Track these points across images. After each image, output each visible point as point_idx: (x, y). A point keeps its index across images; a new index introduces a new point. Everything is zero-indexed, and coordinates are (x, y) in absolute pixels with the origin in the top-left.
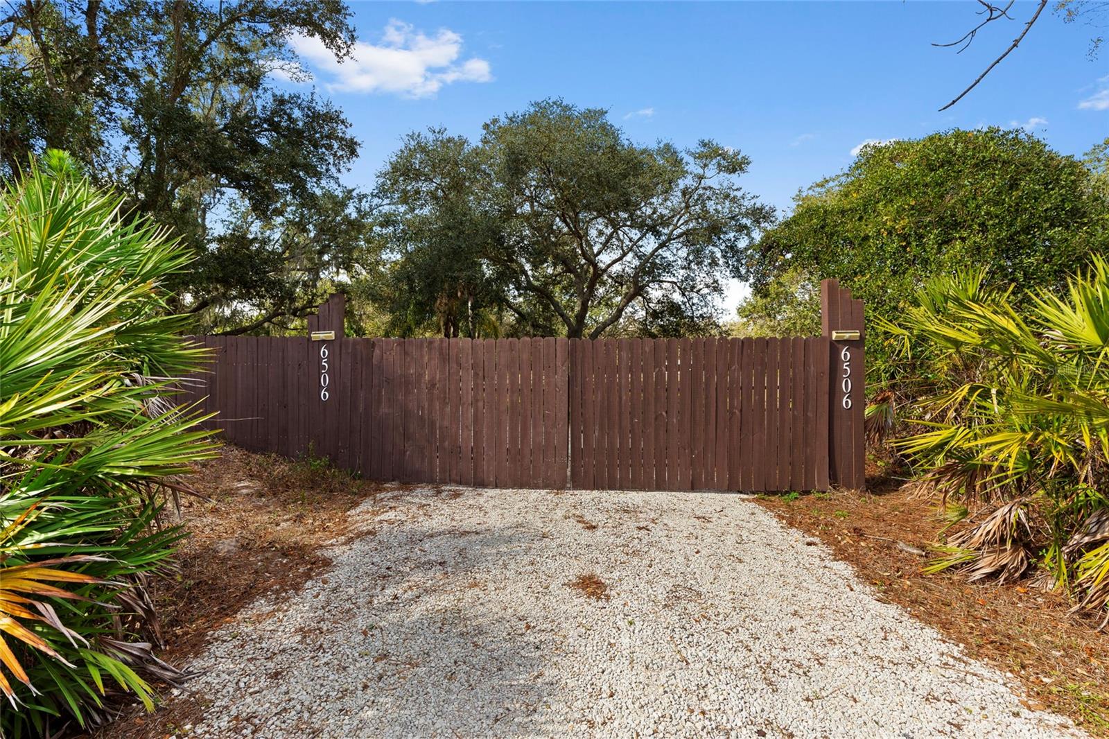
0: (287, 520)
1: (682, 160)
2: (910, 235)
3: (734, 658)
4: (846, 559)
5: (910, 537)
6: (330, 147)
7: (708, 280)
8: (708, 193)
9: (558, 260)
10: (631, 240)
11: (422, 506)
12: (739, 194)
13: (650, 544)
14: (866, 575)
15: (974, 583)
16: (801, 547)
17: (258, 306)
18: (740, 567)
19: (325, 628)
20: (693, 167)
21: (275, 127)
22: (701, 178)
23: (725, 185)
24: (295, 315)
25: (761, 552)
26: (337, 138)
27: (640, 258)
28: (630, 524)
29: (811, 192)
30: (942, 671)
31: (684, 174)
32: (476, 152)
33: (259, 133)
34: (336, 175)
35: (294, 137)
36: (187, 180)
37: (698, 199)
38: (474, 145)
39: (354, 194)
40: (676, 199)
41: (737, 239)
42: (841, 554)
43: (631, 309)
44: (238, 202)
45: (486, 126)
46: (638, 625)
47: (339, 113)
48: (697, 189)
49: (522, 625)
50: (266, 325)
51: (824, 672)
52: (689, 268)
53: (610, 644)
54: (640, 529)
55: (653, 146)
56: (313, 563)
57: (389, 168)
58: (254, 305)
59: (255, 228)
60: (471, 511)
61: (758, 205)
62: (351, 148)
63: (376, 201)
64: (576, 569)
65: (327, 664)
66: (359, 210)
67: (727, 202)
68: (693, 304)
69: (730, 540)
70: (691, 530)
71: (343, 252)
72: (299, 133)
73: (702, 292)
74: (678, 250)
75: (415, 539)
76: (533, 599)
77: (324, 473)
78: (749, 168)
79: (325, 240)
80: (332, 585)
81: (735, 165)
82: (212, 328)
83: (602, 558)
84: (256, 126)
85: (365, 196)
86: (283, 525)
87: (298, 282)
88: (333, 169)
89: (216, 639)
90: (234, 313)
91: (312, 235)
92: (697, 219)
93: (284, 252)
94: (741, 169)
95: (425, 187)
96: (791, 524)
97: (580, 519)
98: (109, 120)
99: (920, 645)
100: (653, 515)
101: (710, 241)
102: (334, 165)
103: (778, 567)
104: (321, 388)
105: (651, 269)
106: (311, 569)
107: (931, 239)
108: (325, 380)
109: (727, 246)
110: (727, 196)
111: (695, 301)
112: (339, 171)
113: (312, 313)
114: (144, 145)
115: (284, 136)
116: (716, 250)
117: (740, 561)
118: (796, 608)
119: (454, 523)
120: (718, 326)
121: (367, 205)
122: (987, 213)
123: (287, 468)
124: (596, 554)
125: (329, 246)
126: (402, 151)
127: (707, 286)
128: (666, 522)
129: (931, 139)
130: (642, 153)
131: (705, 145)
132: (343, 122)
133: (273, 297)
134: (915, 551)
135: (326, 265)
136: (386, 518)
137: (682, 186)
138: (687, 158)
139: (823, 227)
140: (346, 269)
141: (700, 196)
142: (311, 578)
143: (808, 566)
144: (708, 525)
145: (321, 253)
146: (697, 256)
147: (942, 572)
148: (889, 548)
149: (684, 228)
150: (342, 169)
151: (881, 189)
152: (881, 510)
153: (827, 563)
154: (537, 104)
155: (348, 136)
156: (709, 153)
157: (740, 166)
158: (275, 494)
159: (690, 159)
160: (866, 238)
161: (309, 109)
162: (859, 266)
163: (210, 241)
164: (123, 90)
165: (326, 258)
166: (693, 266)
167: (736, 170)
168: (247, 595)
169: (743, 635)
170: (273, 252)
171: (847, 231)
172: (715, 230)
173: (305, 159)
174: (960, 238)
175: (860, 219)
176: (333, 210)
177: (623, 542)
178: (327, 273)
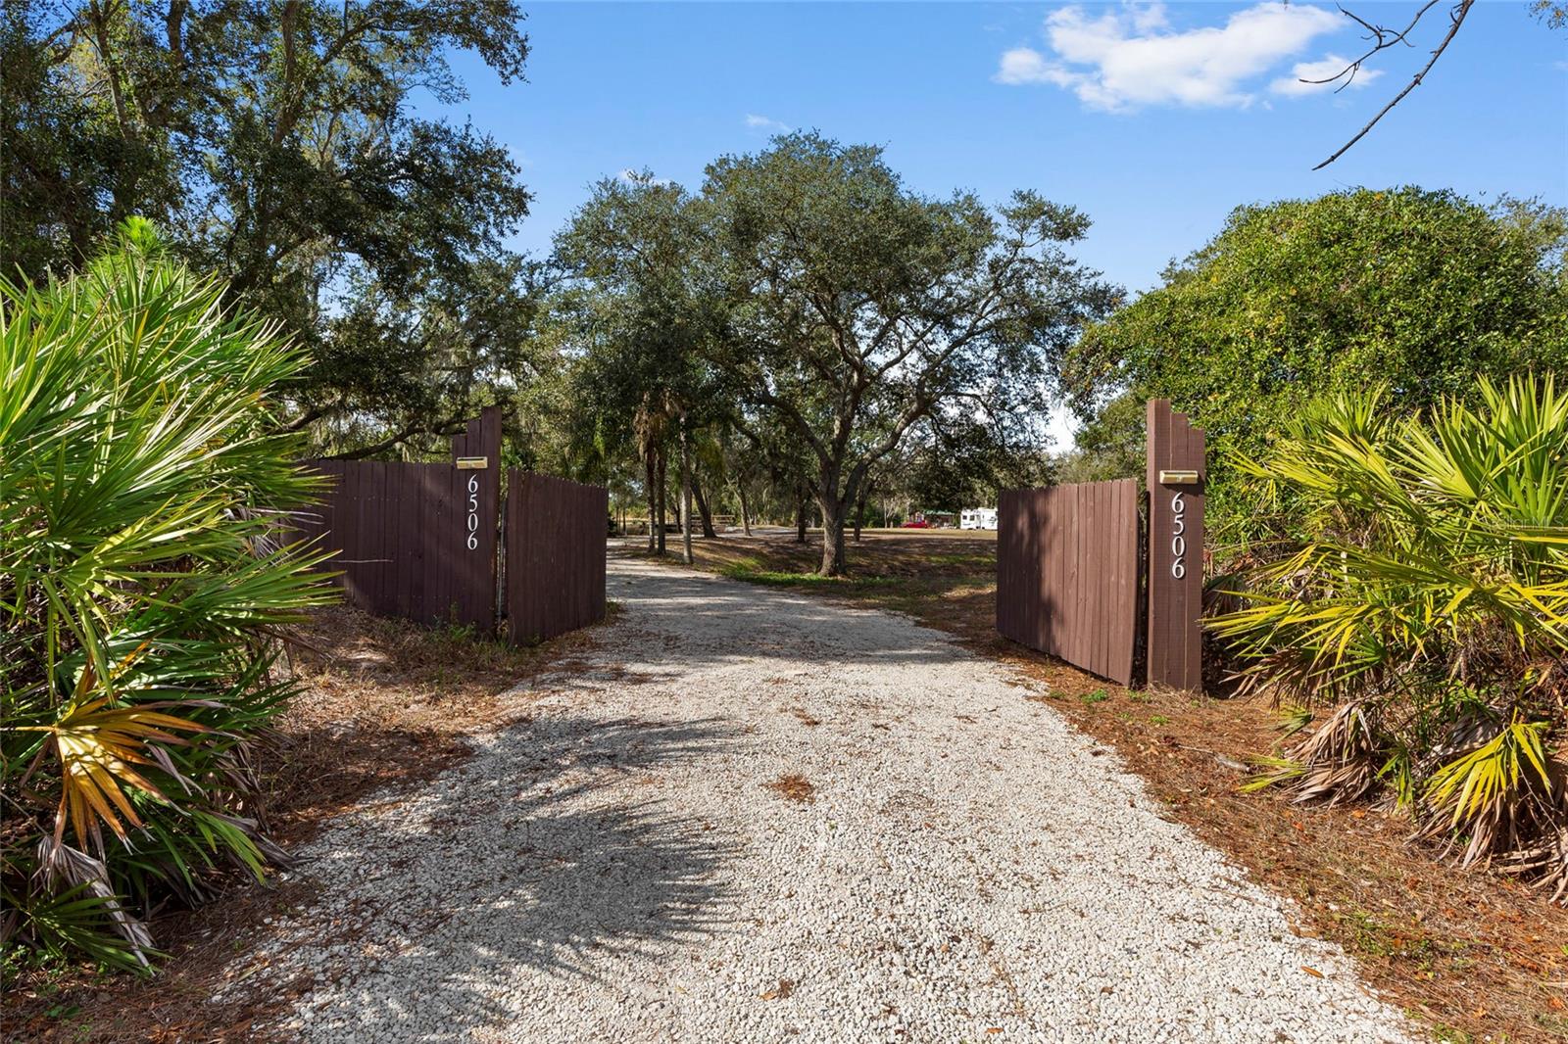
0: (419, 702)
1: (990, 219)
2: (1287, 338)
3: (950, 868)
4: (1140, 772)
5: (1238, 750)
6: (490, 201)
7: (1026, 392)
8: (1027, 267)
9: (811, 361)
10: (916, 334)
11: (593, 690)
12: (1073, 270)
13: (886, 744)
14: (1159, 791)
15: (1298, 804)
16: (1087, 755)
17: (387, 419)
18: (995, 775)
19: (460, 820)
20: (1005, 230)
21: (415, 173)
22: (1017, 245)
23: (1052, 255)
24: (437, 432)
25: (1027, 758)
26: (499, 189)
27: (929, 359)
28: (864, 721)
29: (1187, 266)
30: (1207, 894)
31: (992, 239)
32: (695, 205)
33: (393, 181)
34: (497, 239)
35: (440, 187)
36: (295, 245)
37: (1012, 277)
38: (692, 195)
39: (523, 263)
40: (981, 277)
41: (1069, 334)
42: (1137, 766)
43: (919, 433)
44: (362, 271)
45: (710, 170)
46: (841, 829)
47: (502, 154)
48: (1011, 261)
49: (700, 826)
50: (398, 445)
51: (1058, 887)
52: (1001, 376)
53: (801, 847)
54: (877, 726)
55: (946, 198)
56: (451, 752)
57: (571, 227)
58: (381, 418)
59: (385, 310)
60: (658, 699)
61: (1101, 286)
62: (518, 202)
63: (555, 272)
64: (781, 767)
65: (460, 855)
66: (529, 286)
67: (1055, 282)
68: (1005, 428)
69: (993, 744)
70: (945, 730)
71: (506, 344)
72: (448, 181)
73: (1016, 410)
74: (984, 349)
75: (581, 728)
76: (719, 800)
77: (470, 646)
78: (1089, 232)
79: (481, 327)
80: (473, 775)
81: (1068, 227)
82: (324, 448)
83: (815, 758)
84: (390, 172)
85: (538, 266)
86: (413, 707)
87: (442, 386)
88: (493, 231)
89: (331, 827)
90: (354, 428)
91: (464, 319)
92: (1012, 305)
93: (424, 344)
94: (1077, 234)
95: (621, 255)
96: (1083, 730)
97: (800, 713)
98: (194, 163)
99: (1193, 867)
100: (899, 712)
101: (1030, 337)
102: (496, 225)
103: (1047, 777)
104: (467, 532)
105: (943, 376)
106: (447, 759)
107: (1316, 345)
108: (473, 522)
109: (1055, 345)
110: (1054, 273)
111: (1007, 423)
112: (502, 233)
113: (461, 431)
114: (238, 195)
115: (427, 186)
116: (1038, 350)
117: (998, 769)
118: (1050, 822)
119: (634, 713)
120: (1039, 460)
121: (542, 278)
122: (1394, 310)
123: (420, 638)
124: (811, 753)
125: (487, 336)
126: (589, 204)
127: (1025, 402)
128: (914, 720)
129: (1324, 201)
130: (931, 210)
131: (1023, 198)
132: (508, 166)
133: (407, 407)
134: (1237, 766)
135: (482, 363)
136: (547, 703)
137: (990, 257)
138: (998, 218)
139: (1167, 324)
140: (509, 368)
141: (1016, 271)
142: (446, 768)
143: (1085, 777)
144: (969, 726)
145: (475, 346)
146: (1012, 357)
147: (1263, 791)
148: (1204, 761)
149: (991, 318)
150: (507, 232)
151: (1251, 272)
152: (1217, 717)
153: (1113, 775)
154: (781, 139)
155: (515, 186)
156: (1031, 211)
157: (1075, 229)
158: (404, 670)
159: (1002, 220)
160: (1228, 341)
161: (462, 149)
162: (1217, 380)
163: (323, 329)
164: (211, 120)
165: (483, 352)
166: (1006, 372)
167: (1069, 235)
168: (367, 786)
169: (972, 846)
170: (409, 345)
171: (1201, 330)
172: (1038, 320)
173: (455, 217)
174: (1357, 343)
175: (1221, 313)
176: (494, 287)
177: (850, 741)
178: (483, 373)
